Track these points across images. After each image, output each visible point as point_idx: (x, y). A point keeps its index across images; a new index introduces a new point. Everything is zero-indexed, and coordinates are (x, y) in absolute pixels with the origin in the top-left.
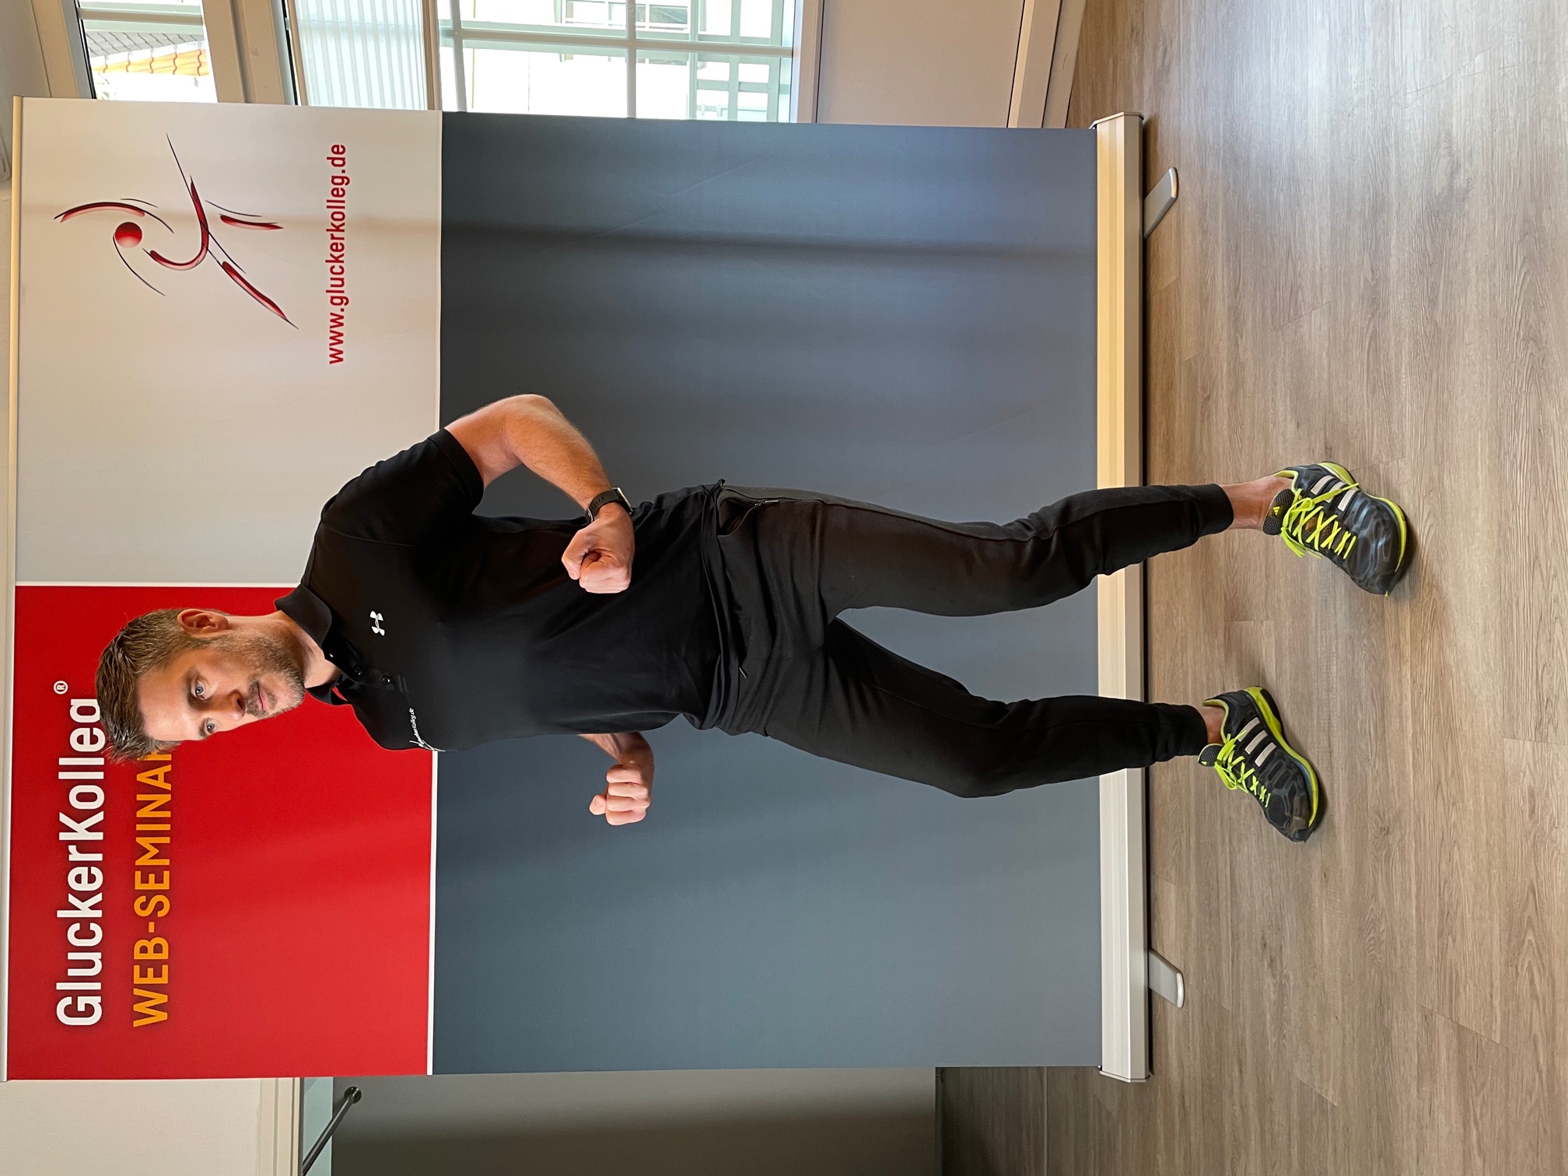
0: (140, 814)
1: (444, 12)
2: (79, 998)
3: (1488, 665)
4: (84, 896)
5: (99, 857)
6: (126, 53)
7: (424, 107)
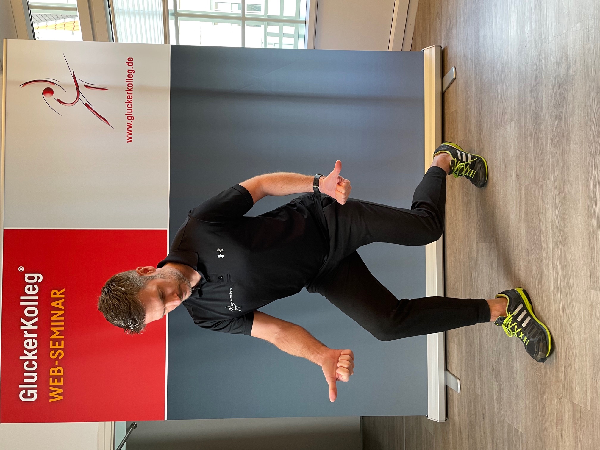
0: (52, 318)
1: (171, 7)
2: (28, 391)
3: (584, 261)
4: (30, 351)
5: (36, 335)
6: (46, 22)
7: (163, 43)
